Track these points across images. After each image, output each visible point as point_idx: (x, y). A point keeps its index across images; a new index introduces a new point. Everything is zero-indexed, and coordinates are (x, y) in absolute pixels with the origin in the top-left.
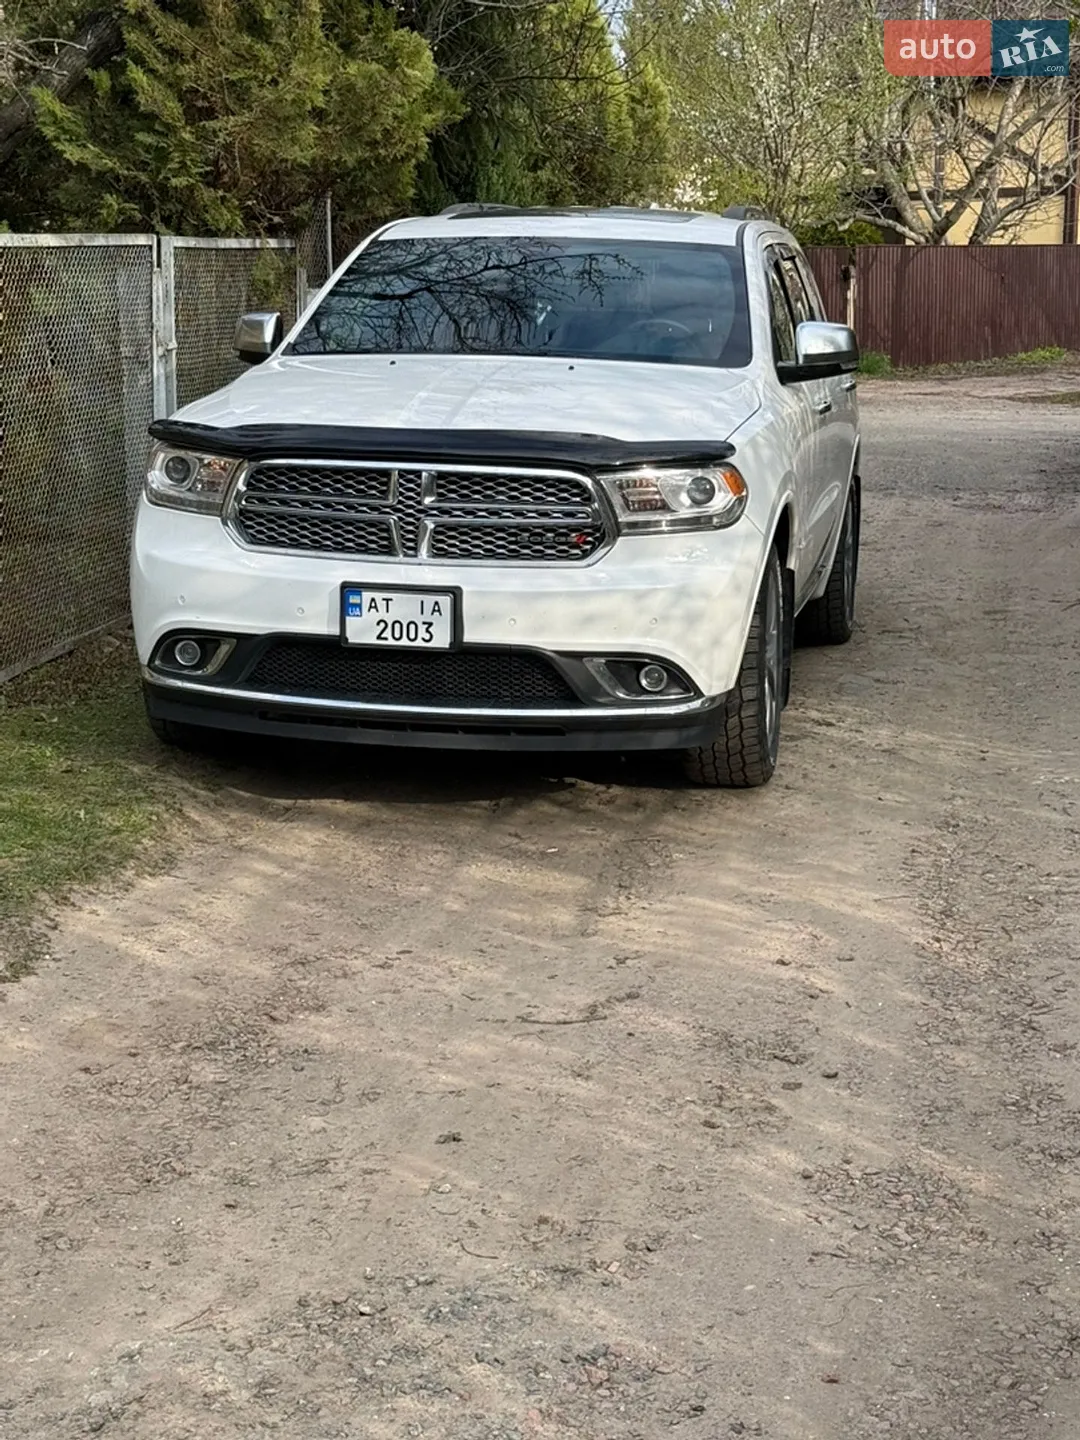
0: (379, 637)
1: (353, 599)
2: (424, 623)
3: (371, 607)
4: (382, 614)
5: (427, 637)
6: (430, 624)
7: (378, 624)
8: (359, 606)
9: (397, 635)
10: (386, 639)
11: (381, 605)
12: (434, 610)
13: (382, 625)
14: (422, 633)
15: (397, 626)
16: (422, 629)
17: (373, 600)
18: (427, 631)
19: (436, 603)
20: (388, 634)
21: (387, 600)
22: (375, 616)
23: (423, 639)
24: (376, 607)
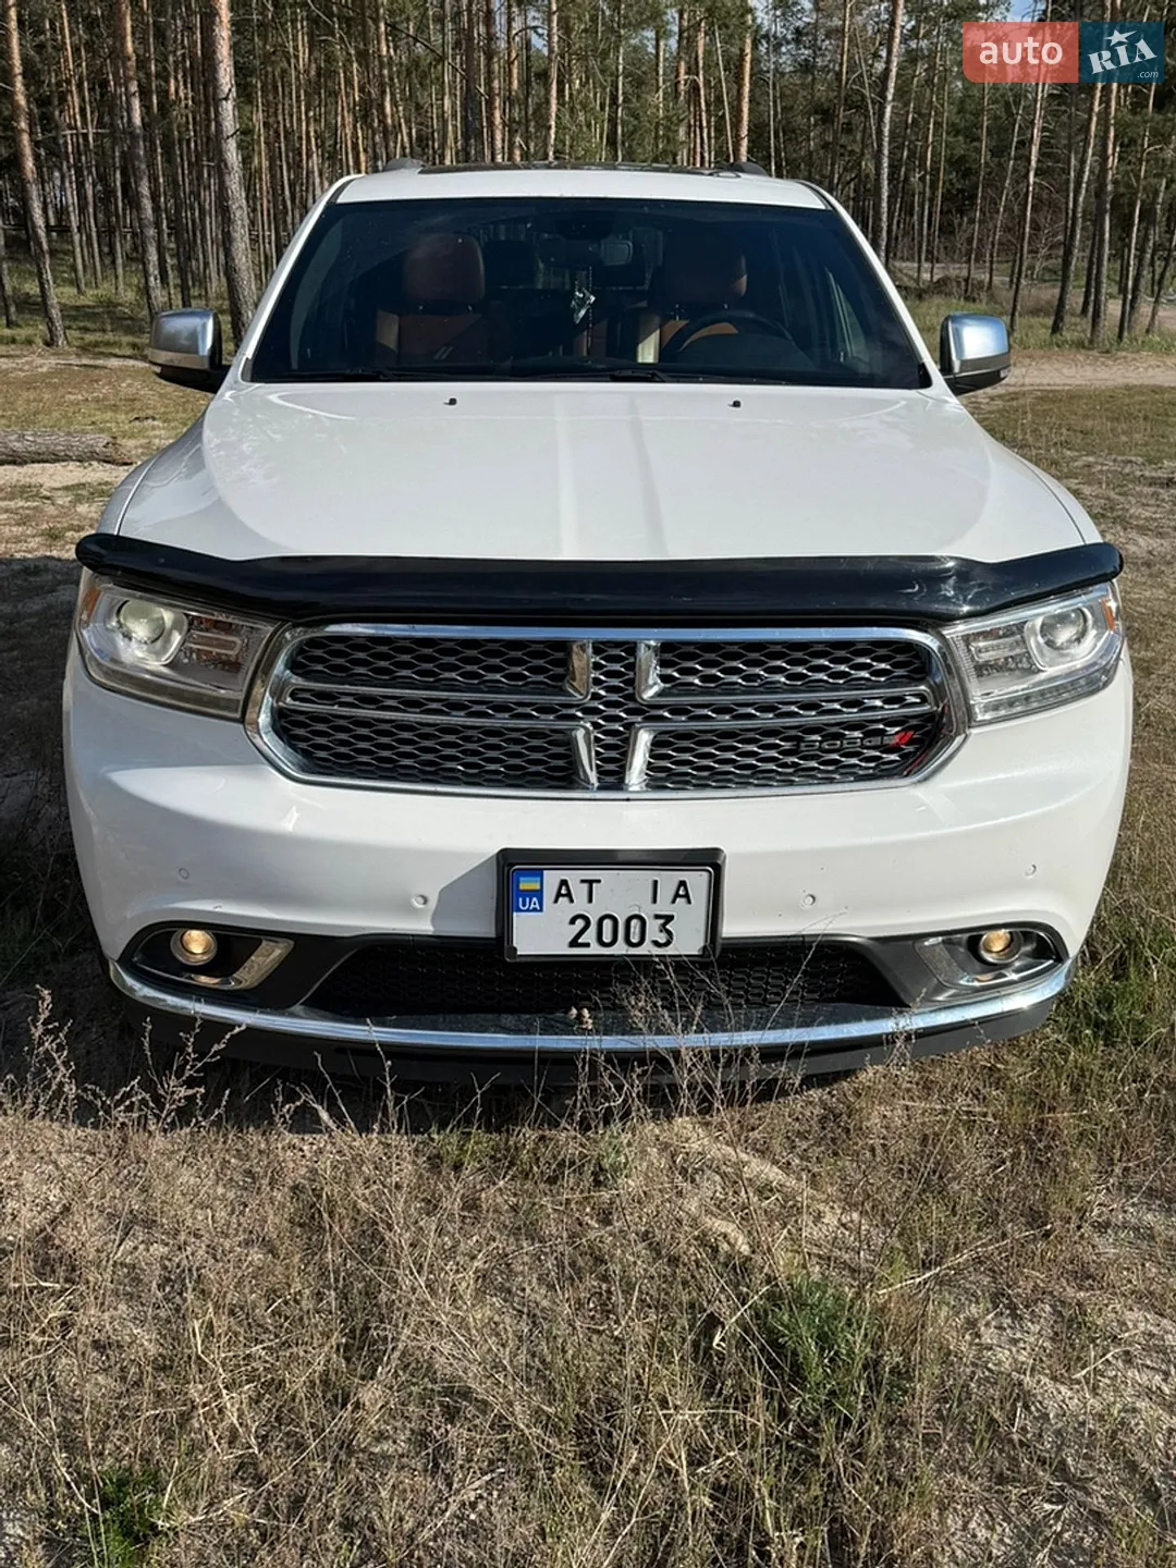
0: (574, 943)
1: (526, 884)
2: (657, 917)
3: (559, 895)
4: (580, 905)
5: (662, 939)
6: (669, 918)
7: (573, 921)
8: (539, 894)
9: (607, 938)
10: (587, 945)
11: (579, 891)
12: (677, 895)
13: (580, 923)
14: (654, 931)
15: (607, 924)
16: (653, 927)
17: (564, 883)
18: (663, 928)
19: (683, 884)
20: (590, 936)
21: (590, 882)
22: (565, 909)
23: (656, 943)
24: (569, 895)
